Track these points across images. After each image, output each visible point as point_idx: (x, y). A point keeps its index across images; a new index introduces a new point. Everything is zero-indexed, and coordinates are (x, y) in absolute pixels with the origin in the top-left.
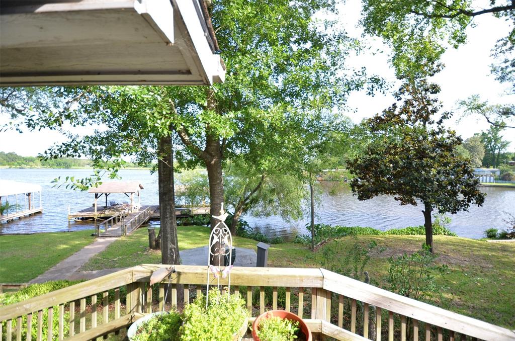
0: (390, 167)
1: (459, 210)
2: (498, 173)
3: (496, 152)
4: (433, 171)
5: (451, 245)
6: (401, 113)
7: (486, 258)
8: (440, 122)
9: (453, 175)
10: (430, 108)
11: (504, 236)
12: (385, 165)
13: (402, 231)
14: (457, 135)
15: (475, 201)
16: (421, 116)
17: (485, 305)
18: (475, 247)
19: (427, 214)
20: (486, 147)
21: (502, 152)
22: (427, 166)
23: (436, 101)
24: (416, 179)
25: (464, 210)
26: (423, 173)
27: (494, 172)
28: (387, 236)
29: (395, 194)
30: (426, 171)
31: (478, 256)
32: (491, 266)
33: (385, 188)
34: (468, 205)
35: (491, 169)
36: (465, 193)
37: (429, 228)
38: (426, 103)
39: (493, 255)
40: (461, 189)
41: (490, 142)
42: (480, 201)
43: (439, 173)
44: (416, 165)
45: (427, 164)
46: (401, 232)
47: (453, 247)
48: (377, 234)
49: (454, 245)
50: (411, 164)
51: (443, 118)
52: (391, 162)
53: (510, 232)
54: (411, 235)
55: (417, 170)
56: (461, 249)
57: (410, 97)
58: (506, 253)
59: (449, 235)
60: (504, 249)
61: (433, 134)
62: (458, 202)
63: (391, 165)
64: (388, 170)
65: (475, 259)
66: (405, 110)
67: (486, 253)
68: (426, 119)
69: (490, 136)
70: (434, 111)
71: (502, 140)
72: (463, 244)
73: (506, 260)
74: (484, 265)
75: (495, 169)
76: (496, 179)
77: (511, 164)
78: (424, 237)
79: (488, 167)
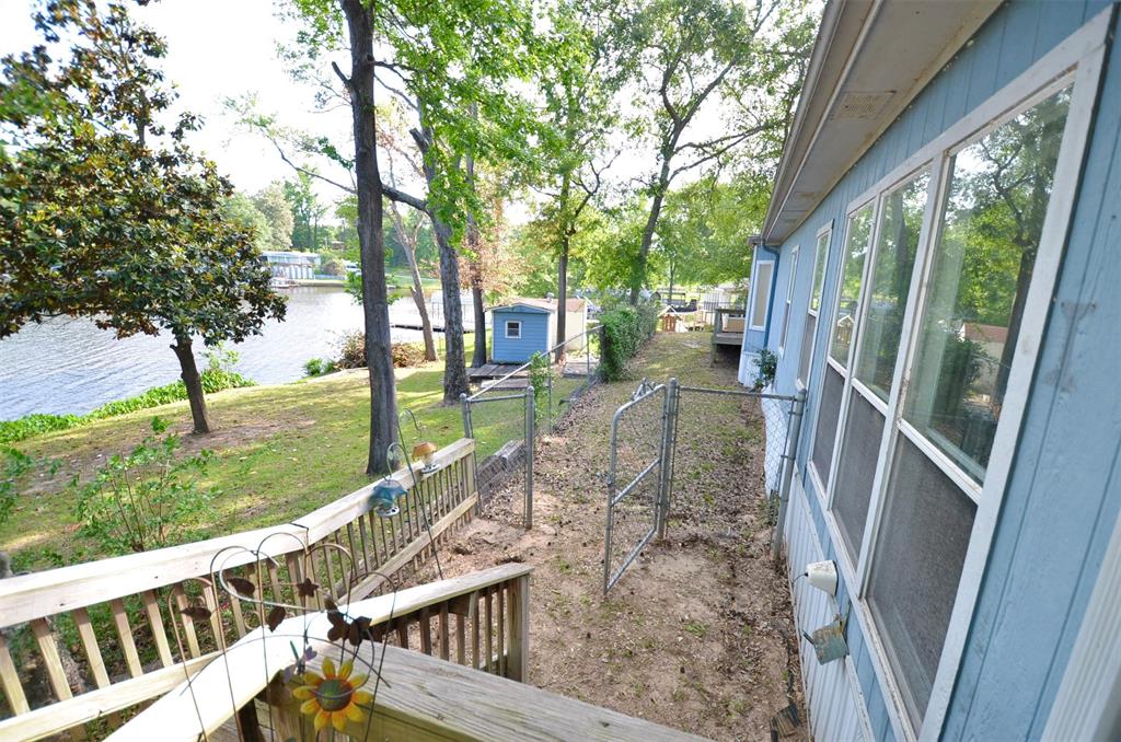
0: (54, 236)
1: (246, 333)
2: (318, 262)
3: (312, 222)
4: (178, 252)
5: (245, 404)
6: (66, 83)
7: (305, 412)
8: (178, 134)
9: (223, 261)
10: (149, 93)
11: (331, 369)
12: (39, 232)
13: (136, 403)
14: (221, 173)
15: (271, 313)
16: (129, 106)
17: (305, 491)
18: (288, 397)
19: (184, 352)
20: (294, 211)
21: (320, 224)
22: (160, 237)
23: (159, 76)
24: (138, 270)
25: (255, 333)
26: (153, 254)
27: (311, 259)
28: (96, 423)
29: (94, 311)
30: (159, 251)
31: (293, 412)
32: (312, 422)
33: (54, 298)
34: (261, 322)
35: (308, 253)
36: (252, 299)
37: (192, 382)
38: (136, 75)
39: (315, 404)
40: (243, 291)
41: (299, 202)
42: (280, 311)
43: (191, 255)
44: (132, 234)
45: (159, 233)
46: (132, 405)
47: (250, 408)
48: (64, 425)
49: (251, 403)
50: (119, 231)
51: (182, 124)
52: (58, 223)
53: (337, 360)
54: (160, 406)
55: (137, 248)
56: (263, 406)
57: (86, 43)
58: (333, 395)
59: (243, 386)
60: (331, 389)
61: (166, 161)
62: (243, 317)
63: (59, 232)
64: (50, 245)
65: (288, 417)
66: (74, 77)
67: (304, 403)
68: (142, 120)
69: (298, 189)
70: (160, 103)
71: (318, 200)
72: (269, 399)
73: (334, 405)
74: (302, 423)
75: (314, 255)
76: (316, 273)
77: (336, 247)
78: (186, 403)
79: (302, 251)
